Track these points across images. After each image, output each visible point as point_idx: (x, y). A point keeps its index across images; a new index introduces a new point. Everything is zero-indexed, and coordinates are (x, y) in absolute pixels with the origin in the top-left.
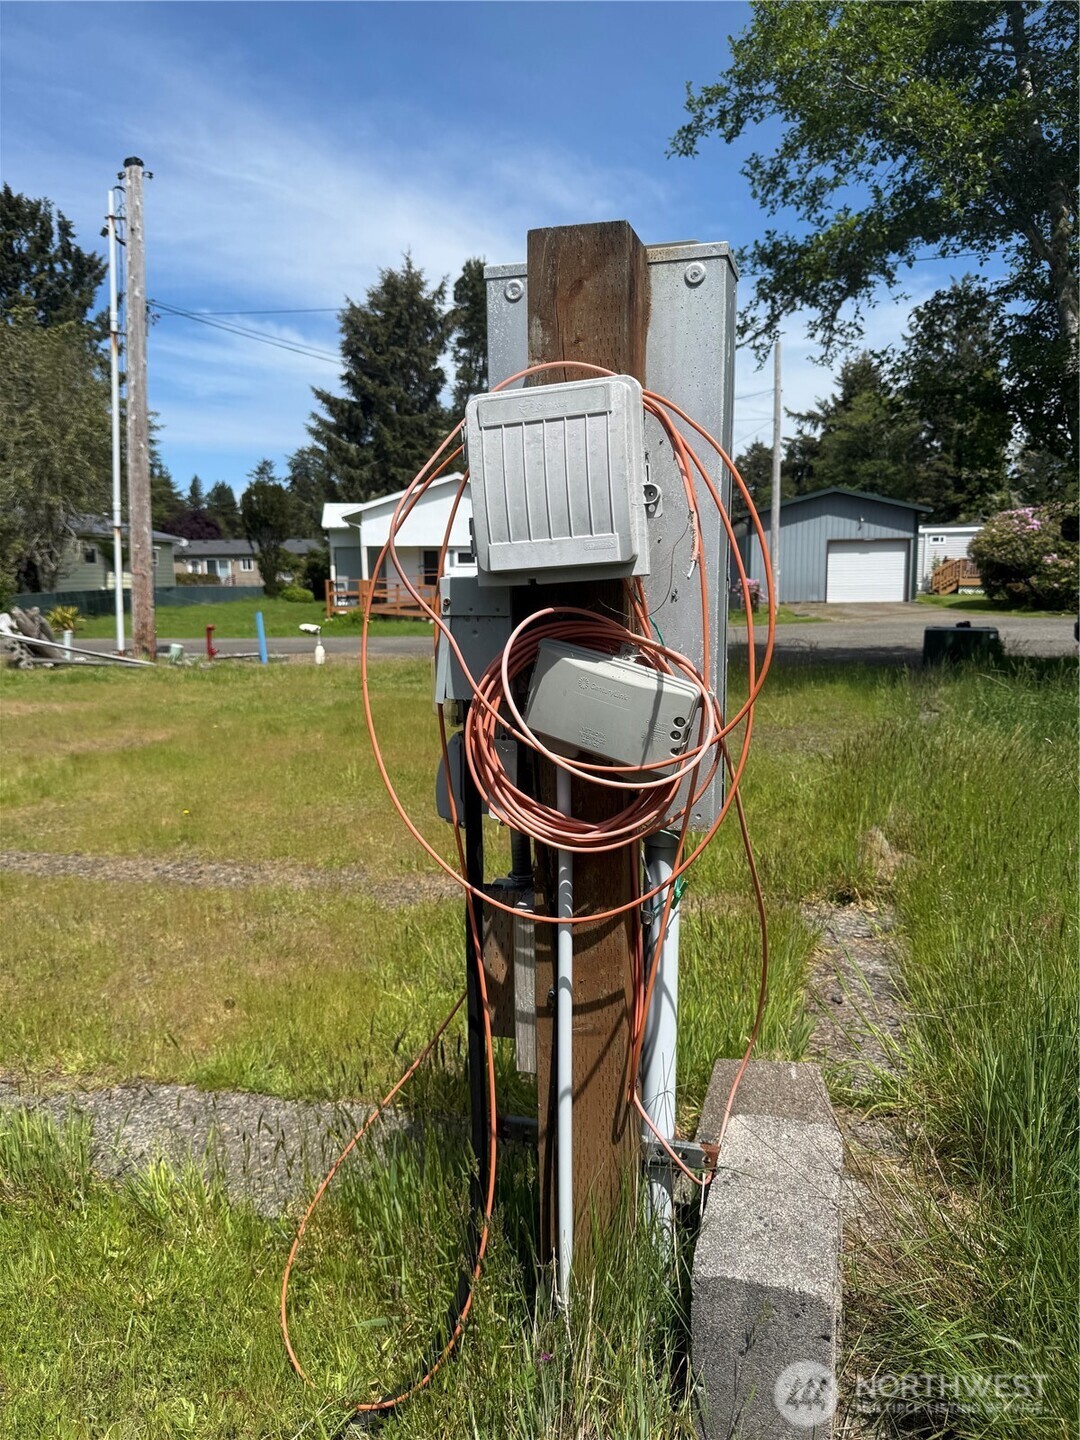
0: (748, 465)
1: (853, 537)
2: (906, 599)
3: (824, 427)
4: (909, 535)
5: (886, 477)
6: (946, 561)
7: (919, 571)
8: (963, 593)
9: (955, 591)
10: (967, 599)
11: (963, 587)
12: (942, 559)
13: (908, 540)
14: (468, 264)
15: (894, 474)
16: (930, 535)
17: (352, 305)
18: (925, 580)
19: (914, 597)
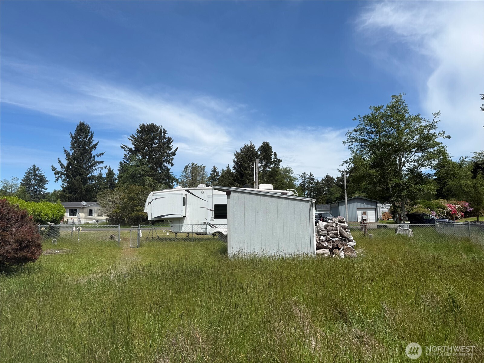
0: (325, 181)
1: (363, 207)
2: (376, 222)
3: (349, 174)
4: (376, 207)
5: (368, 189)
6: (385, 212)
7: (378, 215)
8: (390, 220)
9: (388, 220)
10: (390, 221)
11: (390, 218)
12: (384, 212)
13: (375, 208)
14: (264, 143)
15: (370, 188)
16: (381, 206)
17: (237, 152)
18: (380, 217)
19: (378, 221)
